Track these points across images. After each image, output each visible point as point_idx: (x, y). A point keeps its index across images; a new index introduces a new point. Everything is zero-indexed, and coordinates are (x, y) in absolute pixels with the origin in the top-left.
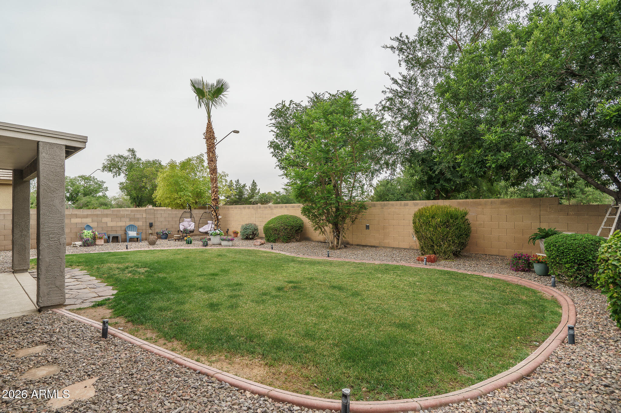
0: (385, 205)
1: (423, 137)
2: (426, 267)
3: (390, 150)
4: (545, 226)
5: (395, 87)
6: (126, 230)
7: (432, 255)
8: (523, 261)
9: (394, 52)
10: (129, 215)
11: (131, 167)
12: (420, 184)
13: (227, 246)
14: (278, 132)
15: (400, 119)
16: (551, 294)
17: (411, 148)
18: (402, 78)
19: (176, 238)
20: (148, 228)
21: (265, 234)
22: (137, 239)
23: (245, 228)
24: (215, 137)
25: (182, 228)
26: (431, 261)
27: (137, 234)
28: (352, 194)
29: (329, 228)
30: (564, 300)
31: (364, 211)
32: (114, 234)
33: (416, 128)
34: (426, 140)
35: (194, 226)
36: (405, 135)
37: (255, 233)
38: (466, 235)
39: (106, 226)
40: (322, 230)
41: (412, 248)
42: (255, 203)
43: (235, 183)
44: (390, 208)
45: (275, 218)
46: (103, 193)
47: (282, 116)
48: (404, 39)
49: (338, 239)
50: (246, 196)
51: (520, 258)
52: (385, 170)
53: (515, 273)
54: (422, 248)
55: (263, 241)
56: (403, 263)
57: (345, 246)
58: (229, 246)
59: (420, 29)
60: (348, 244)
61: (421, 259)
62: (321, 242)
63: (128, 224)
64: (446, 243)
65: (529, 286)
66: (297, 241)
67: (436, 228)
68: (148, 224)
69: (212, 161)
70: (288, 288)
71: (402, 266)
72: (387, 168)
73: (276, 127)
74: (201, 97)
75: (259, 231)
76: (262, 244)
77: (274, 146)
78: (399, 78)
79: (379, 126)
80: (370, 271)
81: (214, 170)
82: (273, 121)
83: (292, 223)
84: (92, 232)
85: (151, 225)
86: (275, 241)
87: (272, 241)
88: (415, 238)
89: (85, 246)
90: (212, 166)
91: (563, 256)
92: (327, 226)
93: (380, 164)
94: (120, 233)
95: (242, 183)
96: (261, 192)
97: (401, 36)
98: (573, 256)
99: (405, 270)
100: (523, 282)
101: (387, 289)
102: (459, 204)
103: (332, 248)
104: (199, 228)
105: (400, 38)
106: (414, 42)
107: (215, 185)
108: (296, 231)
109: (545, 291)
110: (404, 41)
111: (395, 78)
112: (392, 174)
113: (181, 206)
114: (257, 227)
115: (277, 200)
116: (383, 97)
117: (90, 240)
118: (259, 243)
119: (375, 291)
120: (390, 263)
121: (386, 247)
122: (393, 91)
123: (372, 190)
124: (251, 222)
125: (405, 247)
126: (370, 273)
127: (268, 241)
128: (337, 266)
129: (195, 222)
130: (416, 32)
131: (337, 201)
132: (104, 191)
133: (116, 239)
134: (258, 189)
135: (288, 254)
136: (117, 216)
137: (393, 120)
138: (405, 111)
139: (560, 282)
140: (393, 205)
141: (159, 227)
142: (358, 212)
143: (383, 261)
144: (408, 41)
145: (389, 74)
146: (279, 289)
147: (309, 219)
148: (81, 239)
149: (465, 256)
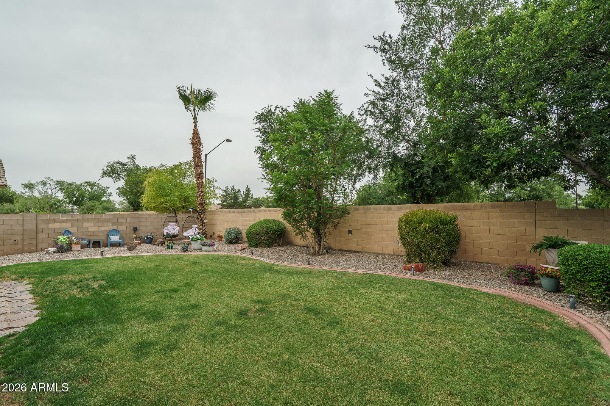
0: (367, 209)
1: (406, 140)
2: (414, 278)
3: (373, 154)
4: (553, 234)
5: (378, 89)
6: (108, 235)
7: (419, 264)
8: (527, 273)
9: (377, 52)
10: (112, 219)
11: (130, 173)
12: (402, 189)
13: (207, 251)
14: (263, 137)
15: (382, 123)
16: (574, 320)
17: (393, 152)
18: (384, 80)
19: (159, 243)
20: (132, 232)
21: (248, 238)
22: (120, 243)
23: (229, 232)
24: (202, 142)
25: (165, 232)
26: (420, 270)
27: (120, 239)
28: (333, 198)
29: (310, 233)
30: (598, 331)
31: (347, 215)
32: (96, 239)
33: (398, 131)
34: (409, 144)
35: (178, 230)
36: (388, 139)
37: (238, 237)
38: (457, 241)
39: (86, 230)
40: (303, 235)
41: (397, 253)
42: (249, 207)
43: (231, 189)
44: (373, 213)
45: (257, 223)
46: (107, 198)
47: (266, 120)
48: (387, 38)
49: (320, 245)
50: (241, 200)
51: (522, 270)
52: (367, 174)
53: (518, 287)
54: (408, 255)
55: (244, 246)
56: (388, 273)
57: (327, 252)
58: (210, 251)
59: (403, 27)
60: (330, 248)
61: (408, 267)
62: (304, 247)
63: (111, 228)
64: (435, 251)
65: (541, 306)
66: (279, 245)
67: (423, 234)
68: (132, 228)
69: (198, 166)
70: (254, 311)
71: (388, 277)
72: (370, 172)
73: (261, 132)
74: (187, 103)
75: (243, 236)
76: (244, 249)
77: (261, 151)
78: (381, 80)
79: (361, 132)
80: (353, 284)
81: (200, 176)
82: (258, 126)
83: (274, 228)
84: (68, 238)
85: (135, 230)
86: (256, 246)
87: (254, 246)
88: (400, 245)
89: (59, 252)
90: (198, 171)
91: (587, 272)
92: (308, 231)
93: (362, 168)
94: (101, 238)
95: (237, 188)
96: (255, 197)
97: (384, 36)
98: (601, 273)
99: (392, 282)
100: (532, 301)
101: (373, 312)
102: (446, 208)
103: (314, 254)
104: (183, 232)
105: (383, 37)
106: (397, 42)
107: (201, 190)
108: (279, 235)
109: (565, 315)
110: (387, 40)
111: (378, 80)
112: (375, 178)
113: (167, 210)
114: (241, 231)
115: (268, 204)
116: (366, 99)
117: (65, 246)
118: (240, 248)
119: (359, 316)
120: (375, 273)
121: (369, 253)
122: (376, 93)
123: (355, 194)
124: (235, 226)
125: (389, 253)
126: (353, 287)
127: (251, 245)
128: (317, 277)
129: (179, 227)
130: (399, 31)
131: (318, 205)
132: (108, 196)
133: (97, 244)
134: (251, 194)
135: (267, 261)
136: (99, 221)
137: (375, 123)
138: (388, 114)
139: (580, 302)
140: (376, 209)
141: (143, 232)
142: (341, 217)
143: (367, 269)
144: (391, 41)
145: (372, 75)
146: (242, 314)
147: (290, 224)
148: (55, 244)
149: (455, 264)
